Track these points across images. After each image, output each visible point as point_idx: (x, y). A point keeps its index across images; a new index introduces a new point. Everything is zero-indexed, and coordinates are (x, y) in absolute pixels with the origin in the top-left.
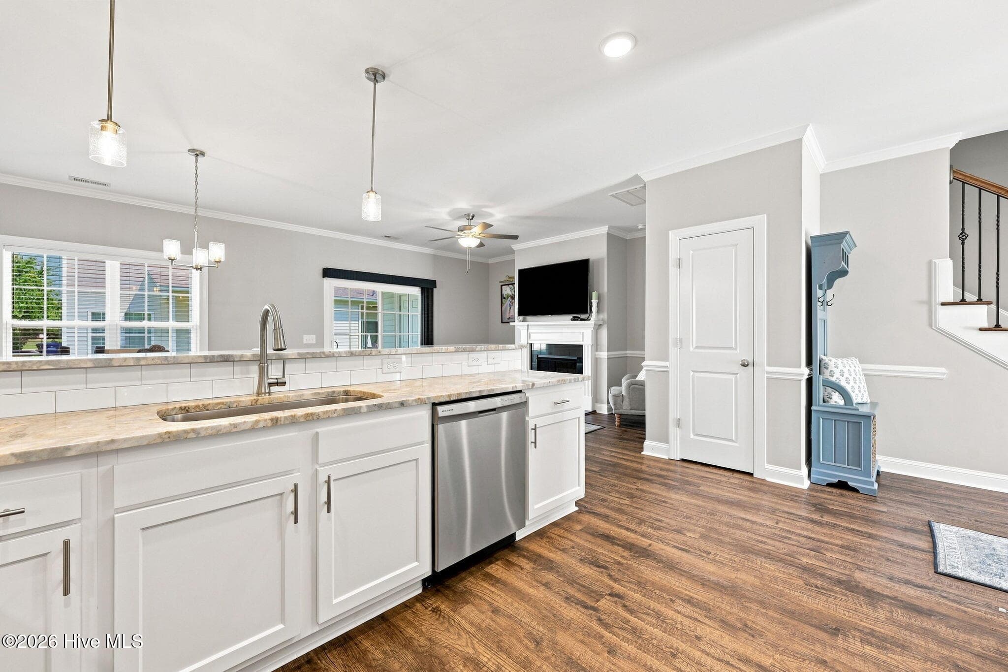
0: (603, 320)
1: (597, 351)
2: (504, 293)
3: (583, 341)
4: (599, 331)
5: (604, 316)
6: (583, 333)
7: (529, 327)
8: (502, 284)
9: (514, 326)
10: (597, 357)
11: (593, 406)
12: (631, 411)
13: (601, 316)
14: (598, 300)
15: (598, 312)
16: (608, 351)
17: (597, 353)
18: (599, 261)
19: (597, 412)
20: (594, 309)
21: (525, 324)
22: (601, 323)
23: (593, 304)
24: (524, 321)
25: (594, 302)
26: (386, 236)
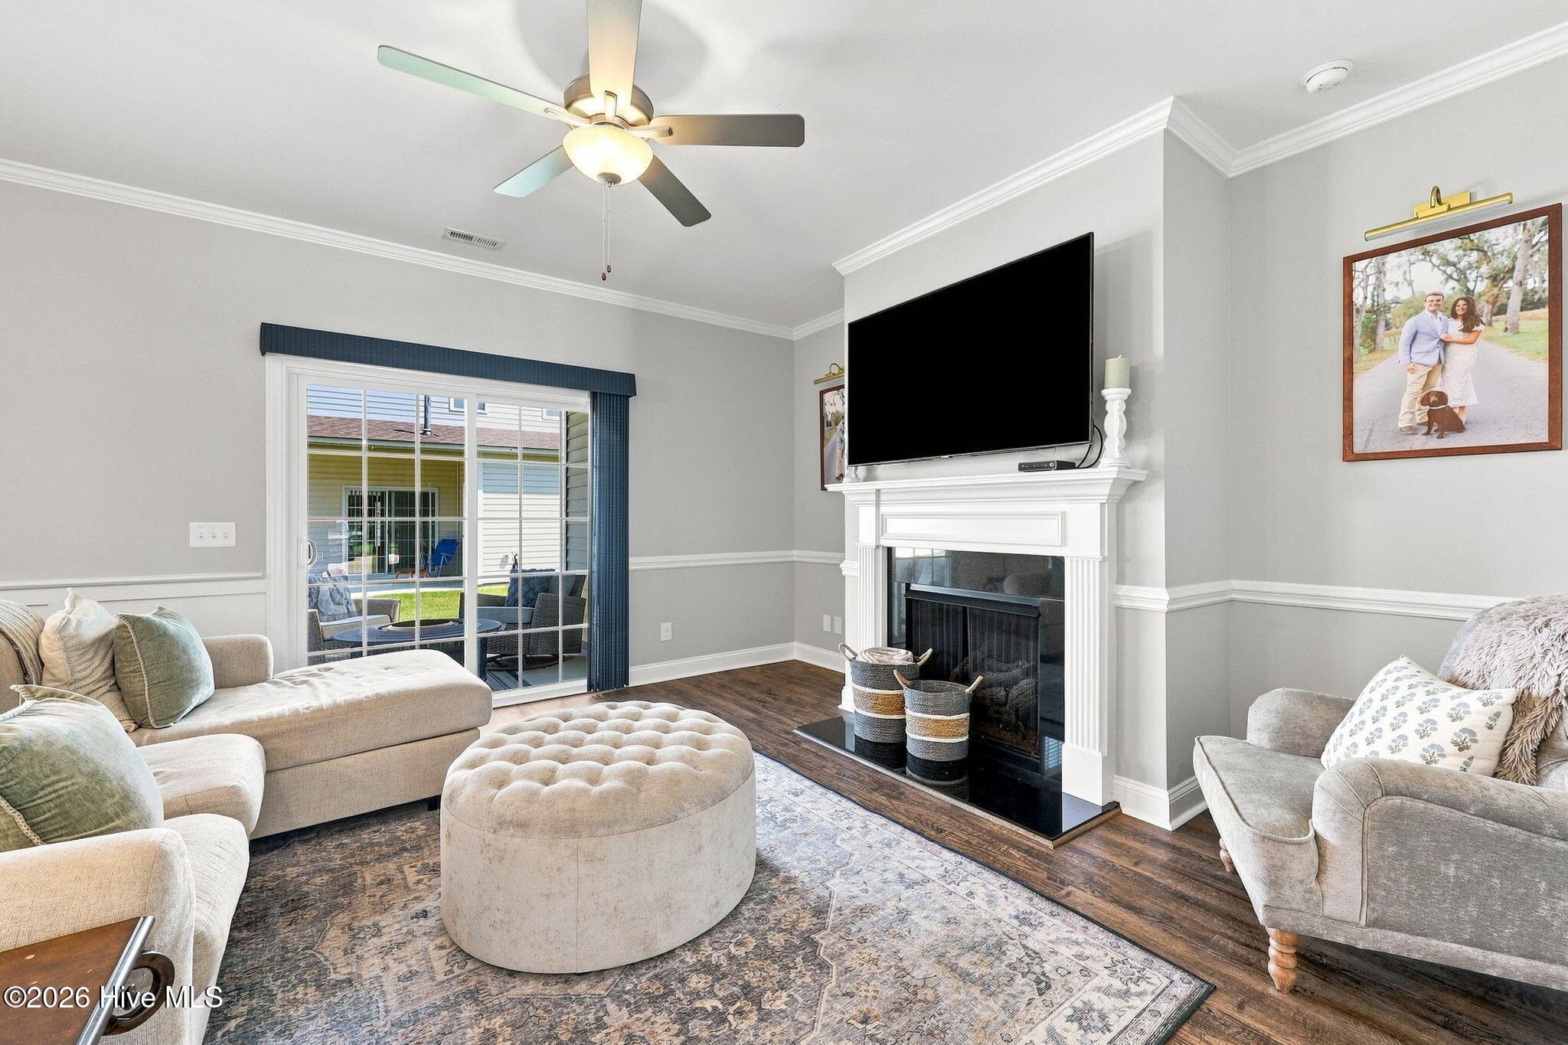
0: (1147, 465)
1: (1121, 579)
2: (829, 409)
3: (1064, 543)
4: (1128, 507)
5: (1153, 449)
6: (1064, 514)
7: (883, 497)
8: (823, 386)
9: (840, 495)
10: (1125, 603)
11: (1107, 786)
12: (1379, 933)
13: (1140, 452)
14: (1131, 386)
15: (1129, 435)
16: (1169, 584)
17: (1124, 590)
18: (1133, 248)
19: (1126, 810)
20: (1113, 423)
21: (872, 486)
22: (1139, 475)
23: (1108, 407)
24: (869, 478)
25: (1114, 396)
26: (453, 234)
